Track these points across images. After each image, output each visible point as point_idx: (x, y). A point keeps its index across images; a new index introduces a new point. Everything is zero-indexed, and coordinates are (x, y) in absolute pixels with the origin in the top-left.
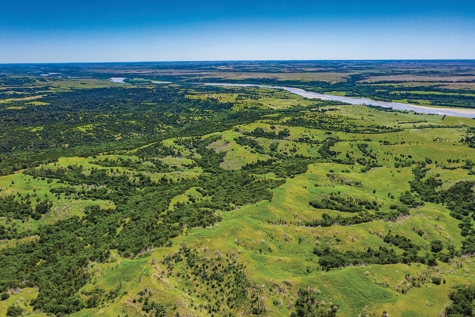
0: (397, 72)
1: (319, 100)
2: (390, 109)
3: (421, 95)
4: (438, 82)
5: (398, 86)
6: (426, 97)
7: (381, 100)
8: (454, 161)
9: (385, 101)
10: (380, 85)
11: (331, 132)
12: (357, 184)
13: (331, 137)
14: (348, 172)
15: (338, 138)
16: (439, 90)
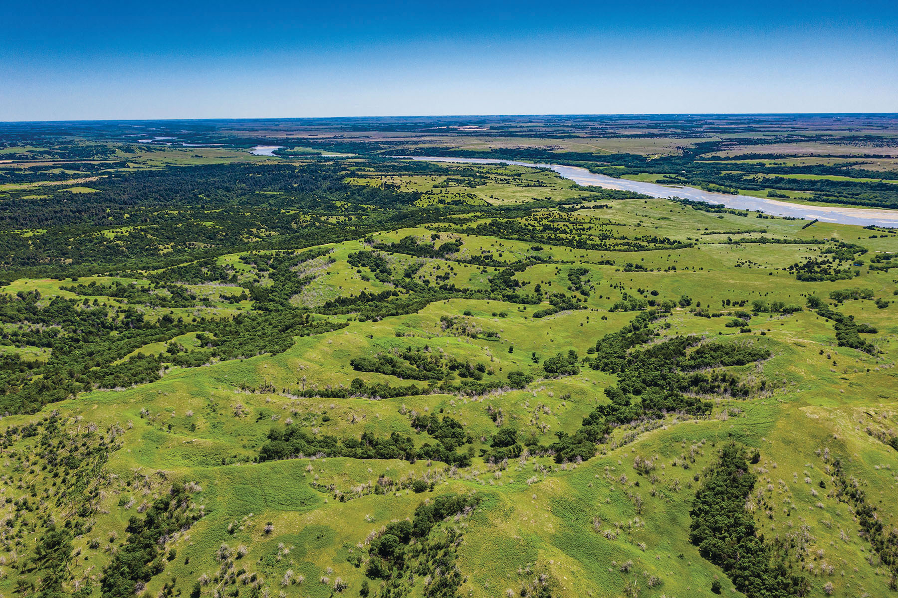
0: (795, 138)
1: (598, 189)
2: (719, 207)
3: (803, 181)
4: (861, 157)
5: (775, 164)
6: (811, 185)
7: (718, 191)
8: (735, 304)
9: (724, 192)
10: (739, 162)
11: (543, 246)
12: (490, 335)
13: (540, 255)
14: (503, 317)
15: (550, 258)
16: (847, 174)
